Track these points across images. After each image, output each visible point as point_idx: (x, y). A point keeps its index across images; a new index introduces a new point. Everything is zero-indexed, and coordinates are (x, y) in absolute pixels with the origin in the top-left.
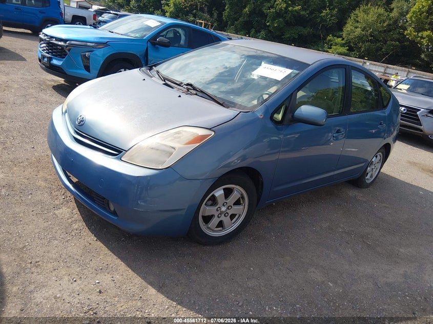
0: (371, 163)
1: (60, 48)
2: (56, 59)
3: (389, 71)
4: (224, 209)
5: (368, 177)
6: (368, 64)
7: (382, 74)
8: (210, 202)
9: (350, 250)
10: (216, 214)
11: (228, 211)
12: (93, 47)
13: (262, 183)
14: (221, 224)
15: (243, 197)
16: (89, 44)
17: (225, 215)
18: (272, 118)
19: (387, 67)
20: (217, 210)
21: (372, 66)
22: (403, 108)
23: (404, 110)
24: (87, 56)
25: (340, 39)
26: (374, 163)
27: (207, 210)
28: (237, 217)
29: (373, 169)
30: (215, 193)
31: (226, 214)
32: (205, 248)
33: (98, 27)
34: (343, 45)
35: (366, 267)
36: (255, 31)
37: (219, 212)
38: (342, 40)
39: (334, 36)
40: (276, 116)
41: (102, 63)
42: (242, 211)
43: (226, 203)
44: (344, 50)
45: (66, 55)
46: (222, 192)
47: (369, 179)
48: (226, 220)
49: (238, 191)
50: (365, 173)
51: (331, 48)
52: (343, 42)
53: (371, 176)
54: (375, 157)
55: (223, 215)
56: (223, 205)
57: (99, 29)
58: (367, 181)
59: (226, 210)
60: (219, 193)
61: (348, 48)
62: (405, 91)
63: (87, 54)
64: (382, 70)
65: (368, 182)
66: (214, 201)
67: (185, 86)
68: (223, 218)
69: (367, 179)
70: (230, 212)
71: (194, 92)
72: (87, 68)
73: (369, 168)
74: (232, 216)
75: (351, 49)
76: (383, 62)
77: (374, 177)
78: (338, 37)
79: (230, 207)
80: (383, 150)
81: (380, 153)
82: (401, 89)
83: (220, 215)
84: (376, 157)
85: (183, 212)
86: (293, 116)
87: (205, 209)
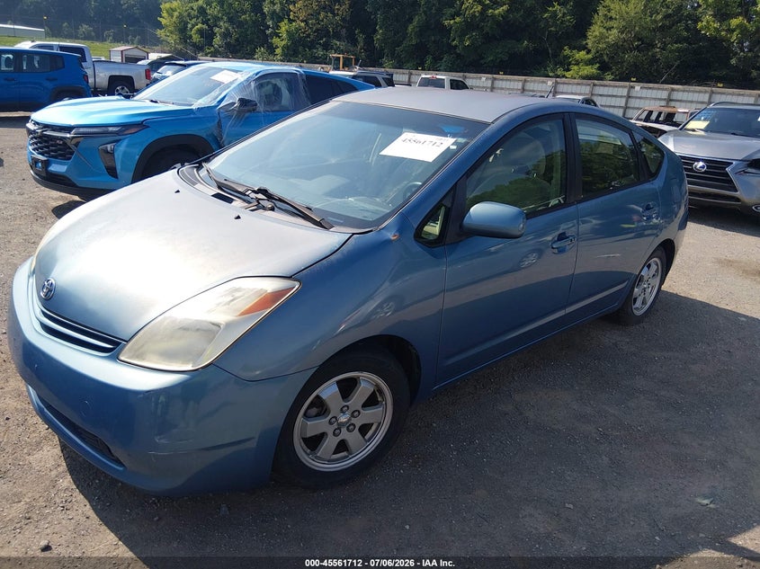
0: (639, 279)
1: (61, 142)
2: (58, 163)
3: (676, 96)
4: (343, 419)
5: (638, 304)
6: (638, 88)
7: (663, 103)
8: (314, 411)
9: (604, 457)
10: (330, 430)
11: (353, 421)
12: (117, 133)
13: (418, 357)
14: (342, 446)
15: (380, 391)
16: (111, 129)
17: (348, 429)
18: (419, 234)
19: (673, 90)
20: (330, 423)
21: (645, 91)
22: (701, 164)
23: (703, 167)
24: (109, 149)
25: (583, 53)
26: (646, 278)
27: (307, 426)
28: (374, 428)
29: (644, 289)
30: (321, 392)
31: (350, 427)
32: (315, 495)
33: (134, 96)
34: (590, 62)
35: (636, 489)
36: (434, 58)
37: (335, 426)
38: (587, 53)
39: (572, 48)
40: (427, 228)
41: (138, 157)
42: (382, 417)
43: (348, 407)
44: (591, 70)
45: (72, 153)
46: (335, 389)
47: (639, 308)
48: (353, 438)
49: (367, 382)
50: (630, 299)
51: (568, 70)
52: (590, 56)
53: (644, 302)
54: (646, 268)
55: (344, 430)
56: (342, 411)
57: (135, 98)
58: (635, 311)
59: (349, 420)
60: (329, 391)
61: (598, 65)
62: (703, 133)
63: (109, 146)
64: (664, 95)
65: (638, 313)
66: (321, 407)
67: (253, 195)
68: (344, 434)
69: (637, 308)
70: (358, 422)
71: (268, 204)
72: (112, 171)
73: (636, 290)
74: (364, 429)
75: (604, 68)
76: (665, 82)
77: (649, 304)
78: (580, 49)
79: (357, 413)
80: (659, 253)
81: (655, 259)
82: (694, 130)
83: (337, 431)
84: (649, 266)
85: (252, 444)
86: (461, 226)
87: (304, 427)
